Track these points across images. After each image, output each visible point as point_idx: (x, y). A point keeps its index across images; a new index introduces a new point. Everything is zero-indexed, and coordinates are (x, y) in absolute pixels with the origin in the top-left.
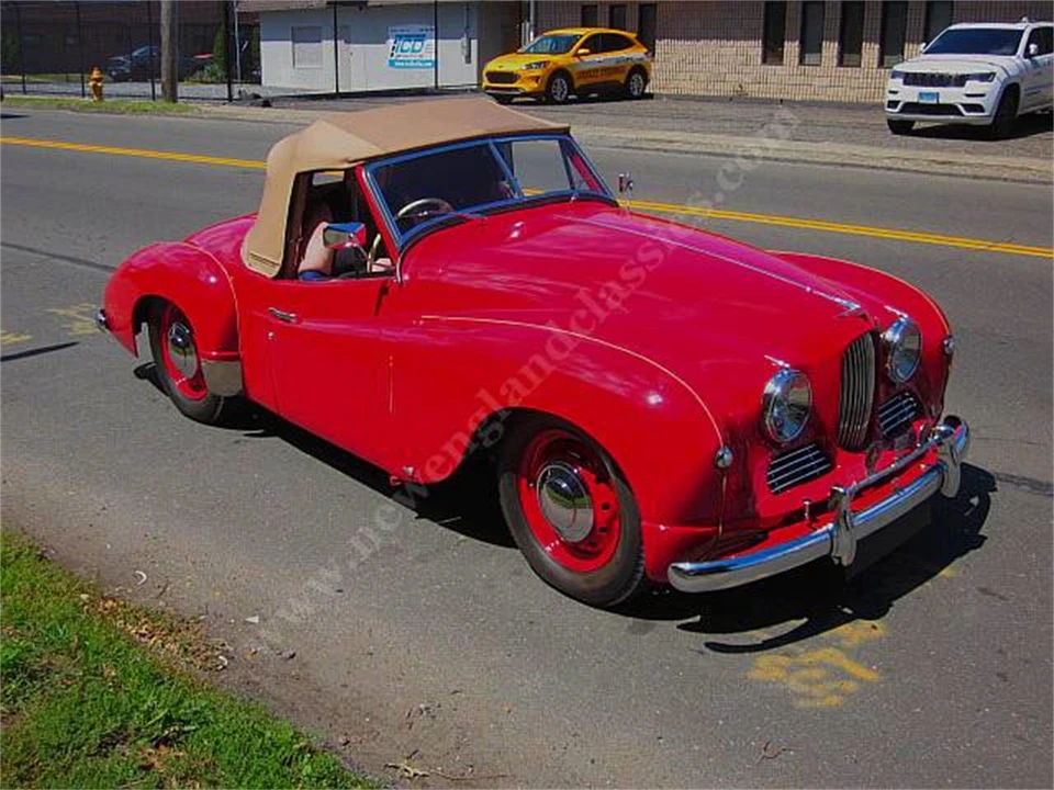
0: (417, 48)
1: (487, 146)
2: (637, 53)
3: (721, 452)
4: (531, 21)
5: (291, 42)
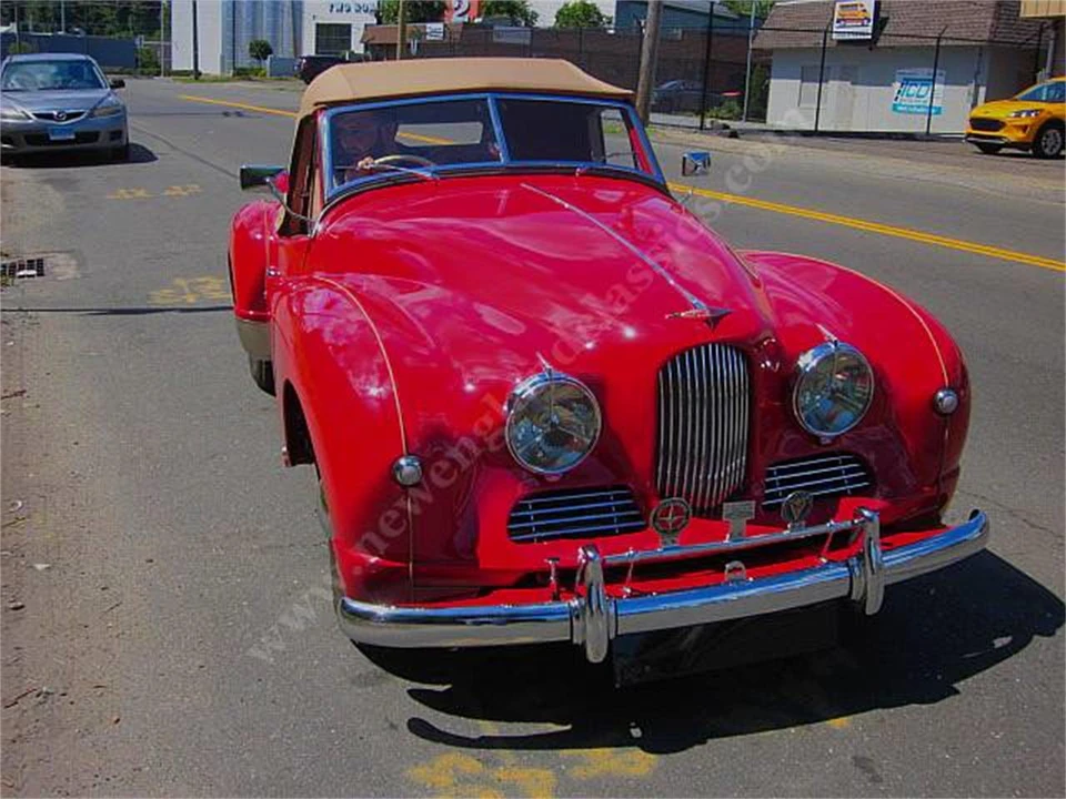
0: (921, 93)
1: (485, 101)
3: (403, 462)
4: (1048, 70)
5: (799, 81)
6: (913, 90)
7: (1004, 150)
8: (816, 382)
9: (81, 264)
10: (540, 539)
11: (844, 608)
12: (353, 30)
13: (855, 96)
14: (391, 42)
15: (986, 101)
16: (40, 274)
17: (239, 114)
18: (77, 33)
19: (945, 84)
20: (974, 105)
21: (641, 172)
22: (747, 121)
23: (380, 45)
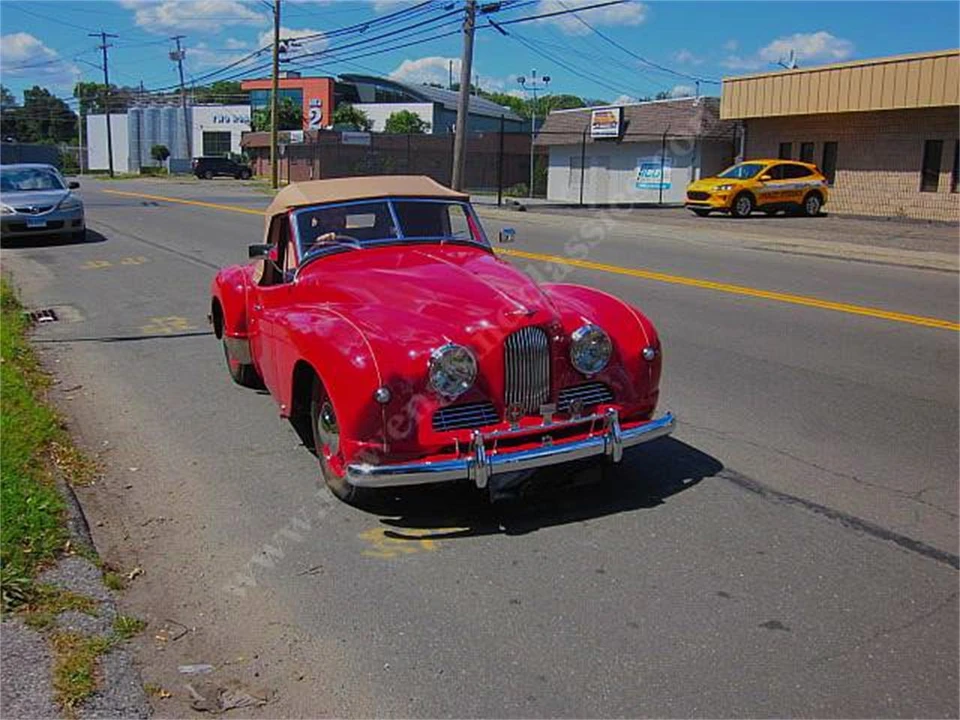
0: (655, 174)
1: (386, 203)
2: (815, 181)
3: (380, 391)
4: (741, 155)
5: (568, 169)
6: (650, 172)
7: (712, 213)
8: (582, 346)
9: (83, 312)
10: (448, 430)
11: (602, 459)
12: (232, 137)
13: (609, 177)
14: (265, 145)
15: (701, 178)
16: (56, 319)
17: (155, 204)
18: (10, 141)
19: (671, 167)
20: (693, 181)
21: (475, 241)
22: (533, 197)
23: (256, 148)
